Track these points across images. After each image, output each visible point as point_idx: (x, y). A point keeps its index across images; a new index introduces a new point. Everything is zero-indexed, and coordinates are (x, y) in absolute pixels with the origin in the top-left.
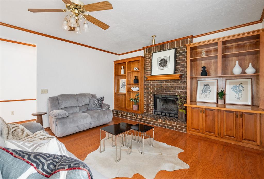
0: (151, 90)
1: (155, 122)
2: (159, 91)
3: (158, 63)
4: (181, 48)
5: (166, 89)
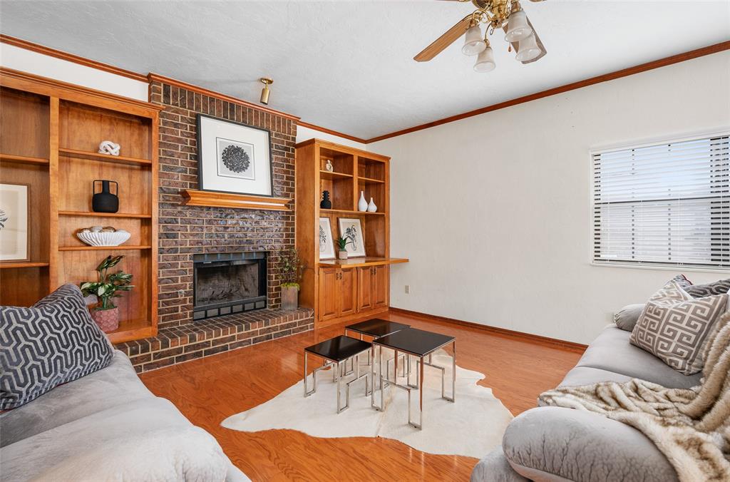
0: (186, 240)
1: (239, 337)
2: (218, 243)
3: (220, 156)
4: (276, 135)
5: (240, 234)
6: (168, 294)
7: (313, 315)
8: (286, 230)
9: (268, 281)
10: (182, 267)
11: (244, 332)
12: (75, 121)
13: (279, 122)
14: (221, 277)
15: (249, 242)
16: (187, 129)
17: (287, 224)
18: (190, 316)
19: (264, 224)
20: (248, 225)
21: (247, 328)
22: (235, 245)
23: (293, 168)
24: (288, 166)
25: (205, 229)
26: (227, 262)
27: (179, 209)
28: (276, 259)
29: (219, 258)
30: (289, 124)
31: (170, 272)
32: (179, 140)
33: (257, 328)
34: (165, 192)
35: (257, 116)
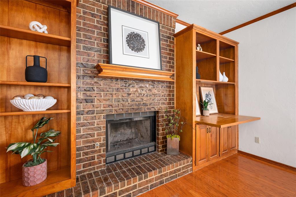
0: (100, 104)
2: (123, 106)
3: (125, 40)
4: (163, 27)
5: (139, 99)
6: (87, 147)
7: (192, 161)
8: (169, 95)
9: (157, 132)
10: (98, 124)
11: (144, 180)
12: (14, 8)
13: (164, 18)
14: (126, 128)
15: (145, 105)
16: (101, 19)
17: (170, 91)
18: (104, 162)
19: (155, 91)
20: (144, 92)
21: (146, 177)
22: (135, 107)
23: (173, 51)
24: (170, 50)
25: (114, 96)
26: (129, 119)
27: (95, 80)
28: (163, 117)
29: (125, 117)
30: (171, 20)
31: (89, 129)
32: (96, 27)
33: (153, 175)
34: (85, 67)
35: (150, 12)
